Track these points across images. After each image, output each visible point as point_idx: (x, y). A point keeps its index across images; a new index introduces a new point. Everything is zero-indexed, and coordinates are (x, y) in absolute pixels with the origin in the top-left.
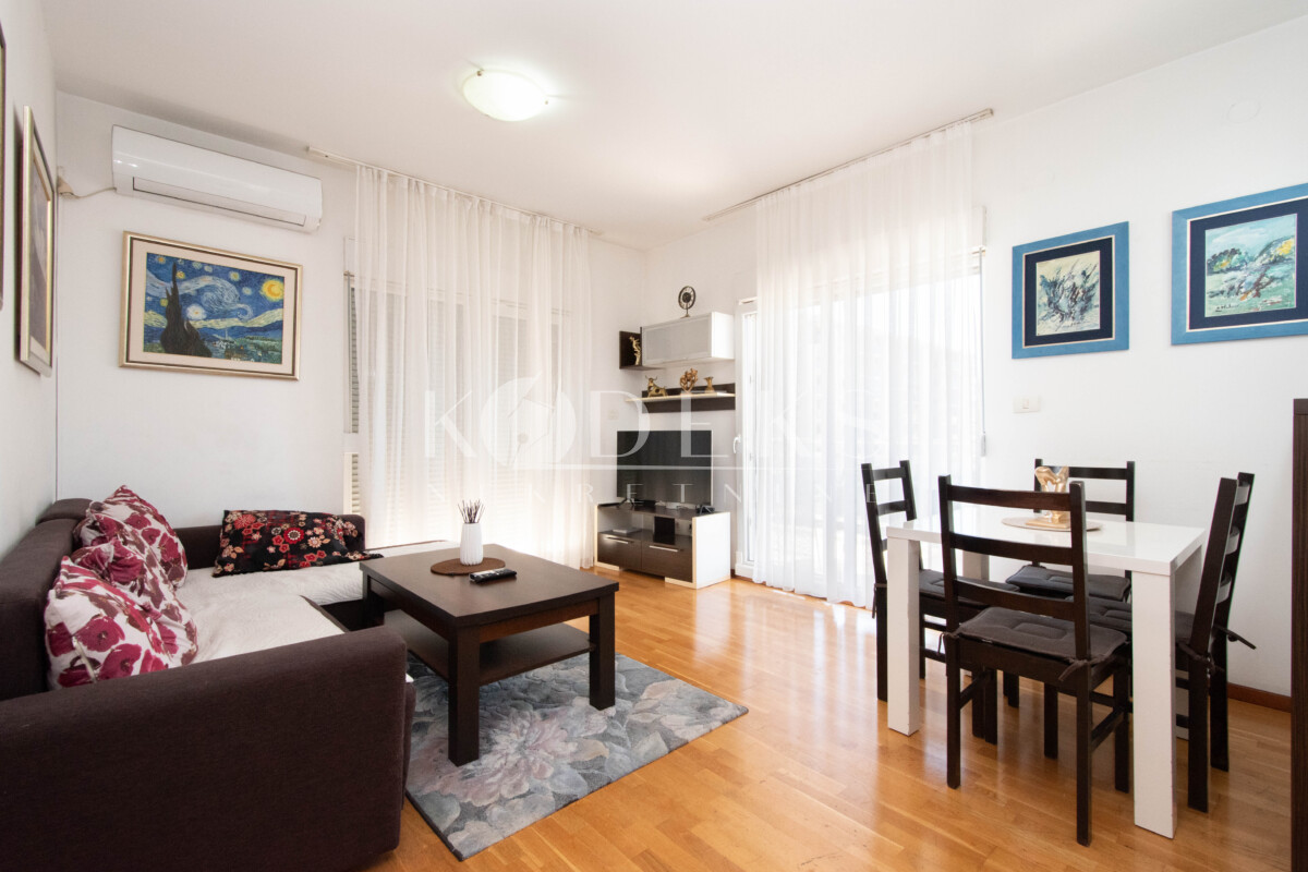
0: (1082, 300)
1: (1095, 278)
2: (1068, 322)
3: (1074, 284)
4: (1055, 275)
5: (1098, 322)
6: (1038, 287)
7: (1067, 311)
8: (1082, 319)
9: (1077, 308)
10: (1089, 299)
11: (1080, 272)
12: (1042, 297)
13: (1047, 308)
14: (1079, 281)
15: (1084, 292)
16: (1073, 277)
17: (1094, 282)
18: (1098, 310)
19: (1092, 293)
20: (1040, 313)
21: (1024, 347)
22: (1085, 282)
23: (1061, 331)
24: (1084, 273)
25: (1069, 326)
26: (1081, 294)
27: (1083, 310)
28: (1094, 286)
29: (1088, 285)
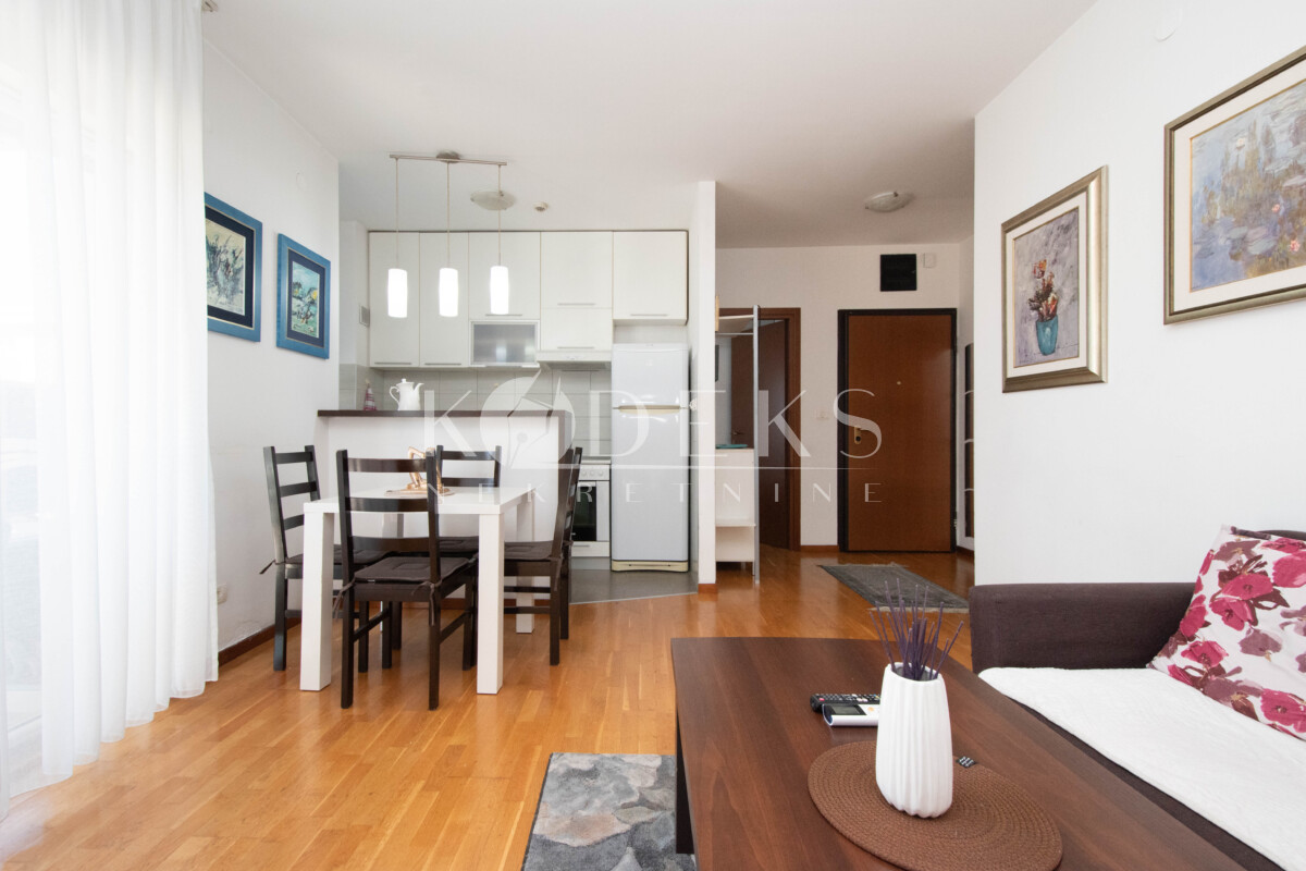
0: (233, 279)
1: (242, 260)
2: (223, 298)
3: (226, 259)
5: (244, 308)
8: (233, 300)
9: (229, 286)
10: (238, 281)
11: (231, 251)
14: (231, 260)
15: (234, 271)
16: (227, 252)
17: (241, 264)
18: (244, 295)
19: (238, 276)
22: (235, 262)
24: (234, 253)
26: (232, 274)
27: (234, 291)
28: (241, 268)
29: (237, 266)
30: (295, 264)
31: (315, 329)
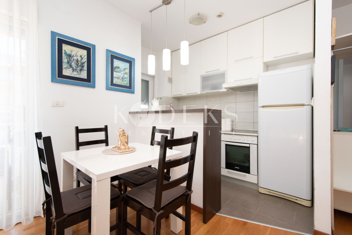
0: (80, 66)
1: (85, 60)
2: (75, 73)
3: (77, 59)
4: (70, 52)
5: (86, 76)
6: (63, 55)
7: (75, 68)
8: (80, 73)
9: (79, 68)
10: (83, 67)
11: (80, 56)
12: (65, 60)
13: (67, 64)
14: (79, 59)
15: (81, 63)
16: (77, 56)
17: (84, 61)
18: (86, 72)
19: (84, 65)
20: (65, 65)
21: (57, 78)
22: (81, 60)
23: (72, 75)
24: (81, 56)
25: (75, 74)
26: (80, 64)
27: (81, 70)
28: (84, 62)
29: (83, 61)
30: (115, 60)
31: (127, 83)
